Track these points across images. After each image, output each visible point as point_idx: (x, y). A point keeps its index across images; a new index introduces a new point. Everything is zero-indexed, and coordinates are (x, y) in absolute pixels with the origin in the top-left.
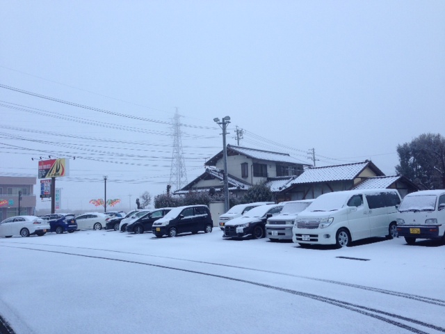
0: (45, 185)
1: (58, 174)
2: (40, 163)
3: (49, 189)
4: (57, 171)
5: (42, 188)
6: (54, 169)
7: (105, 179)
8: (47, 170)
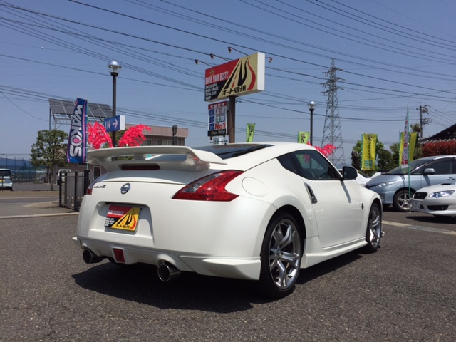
0: (217, 112)
1: (244, 88)
2: (208, 73)
3: (224, 118)
4: (241, 81)
5: (212, 119)
6: (236, 80)
7: (312, 110)
8: (221, 84)
